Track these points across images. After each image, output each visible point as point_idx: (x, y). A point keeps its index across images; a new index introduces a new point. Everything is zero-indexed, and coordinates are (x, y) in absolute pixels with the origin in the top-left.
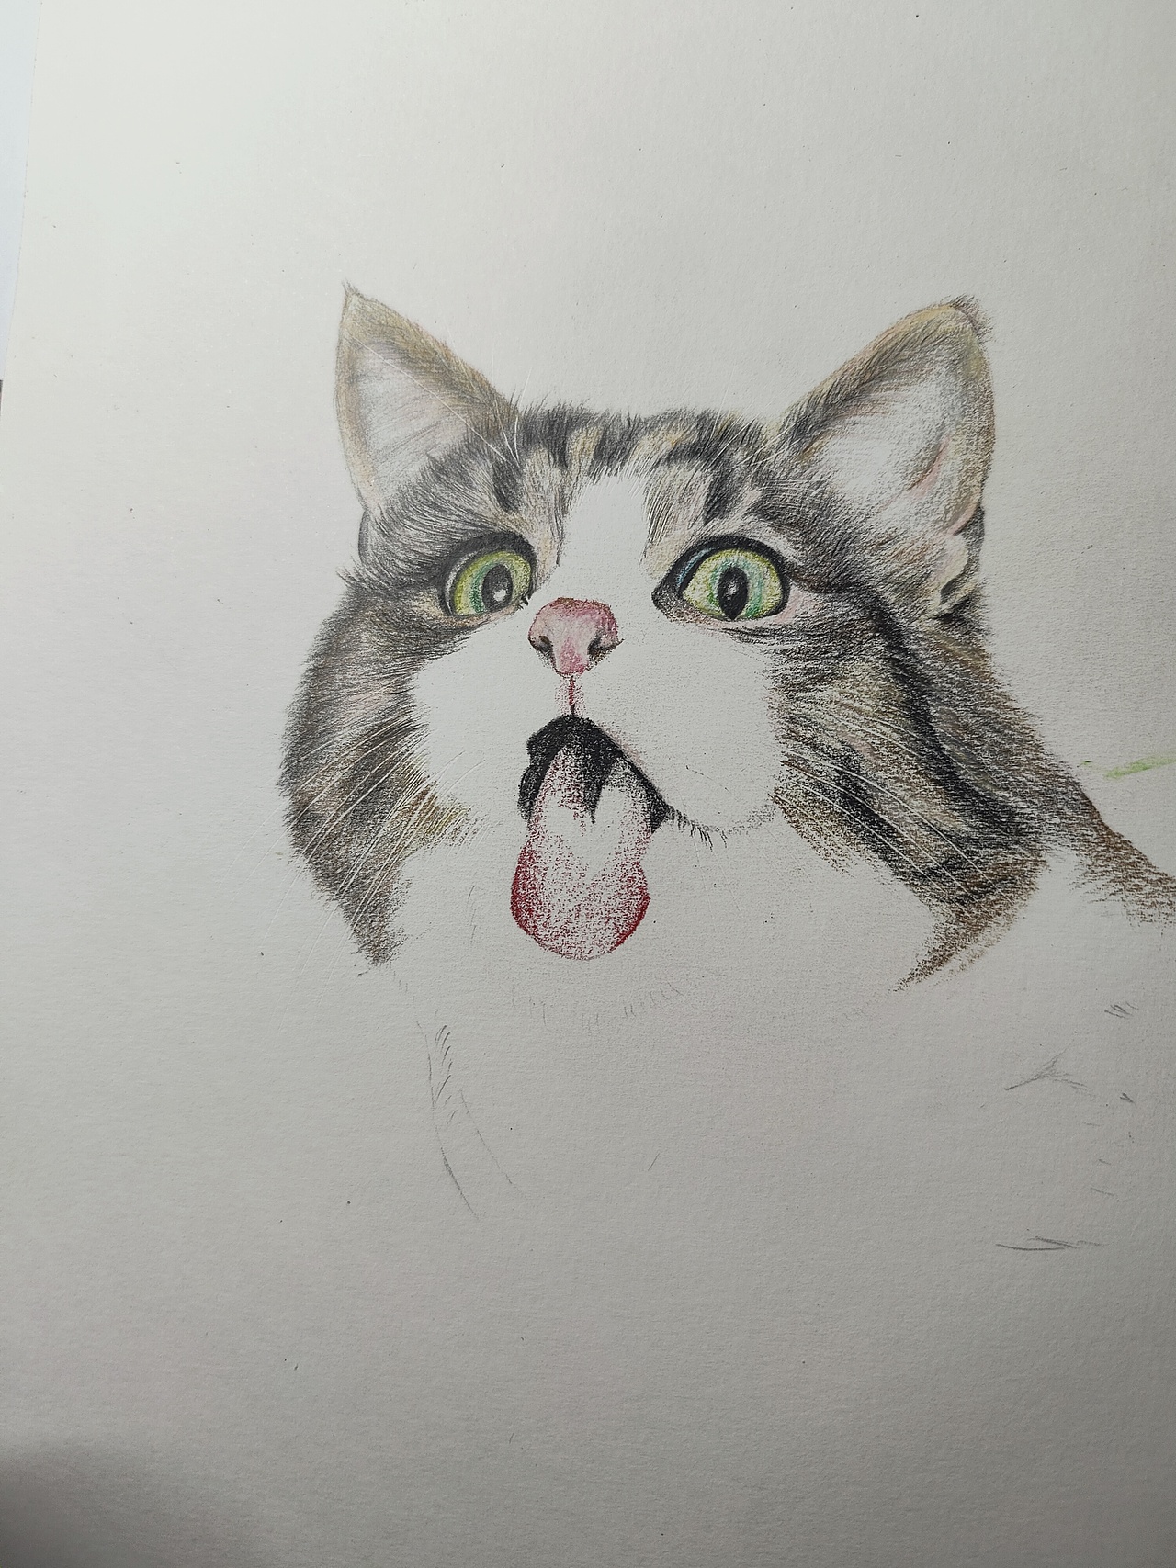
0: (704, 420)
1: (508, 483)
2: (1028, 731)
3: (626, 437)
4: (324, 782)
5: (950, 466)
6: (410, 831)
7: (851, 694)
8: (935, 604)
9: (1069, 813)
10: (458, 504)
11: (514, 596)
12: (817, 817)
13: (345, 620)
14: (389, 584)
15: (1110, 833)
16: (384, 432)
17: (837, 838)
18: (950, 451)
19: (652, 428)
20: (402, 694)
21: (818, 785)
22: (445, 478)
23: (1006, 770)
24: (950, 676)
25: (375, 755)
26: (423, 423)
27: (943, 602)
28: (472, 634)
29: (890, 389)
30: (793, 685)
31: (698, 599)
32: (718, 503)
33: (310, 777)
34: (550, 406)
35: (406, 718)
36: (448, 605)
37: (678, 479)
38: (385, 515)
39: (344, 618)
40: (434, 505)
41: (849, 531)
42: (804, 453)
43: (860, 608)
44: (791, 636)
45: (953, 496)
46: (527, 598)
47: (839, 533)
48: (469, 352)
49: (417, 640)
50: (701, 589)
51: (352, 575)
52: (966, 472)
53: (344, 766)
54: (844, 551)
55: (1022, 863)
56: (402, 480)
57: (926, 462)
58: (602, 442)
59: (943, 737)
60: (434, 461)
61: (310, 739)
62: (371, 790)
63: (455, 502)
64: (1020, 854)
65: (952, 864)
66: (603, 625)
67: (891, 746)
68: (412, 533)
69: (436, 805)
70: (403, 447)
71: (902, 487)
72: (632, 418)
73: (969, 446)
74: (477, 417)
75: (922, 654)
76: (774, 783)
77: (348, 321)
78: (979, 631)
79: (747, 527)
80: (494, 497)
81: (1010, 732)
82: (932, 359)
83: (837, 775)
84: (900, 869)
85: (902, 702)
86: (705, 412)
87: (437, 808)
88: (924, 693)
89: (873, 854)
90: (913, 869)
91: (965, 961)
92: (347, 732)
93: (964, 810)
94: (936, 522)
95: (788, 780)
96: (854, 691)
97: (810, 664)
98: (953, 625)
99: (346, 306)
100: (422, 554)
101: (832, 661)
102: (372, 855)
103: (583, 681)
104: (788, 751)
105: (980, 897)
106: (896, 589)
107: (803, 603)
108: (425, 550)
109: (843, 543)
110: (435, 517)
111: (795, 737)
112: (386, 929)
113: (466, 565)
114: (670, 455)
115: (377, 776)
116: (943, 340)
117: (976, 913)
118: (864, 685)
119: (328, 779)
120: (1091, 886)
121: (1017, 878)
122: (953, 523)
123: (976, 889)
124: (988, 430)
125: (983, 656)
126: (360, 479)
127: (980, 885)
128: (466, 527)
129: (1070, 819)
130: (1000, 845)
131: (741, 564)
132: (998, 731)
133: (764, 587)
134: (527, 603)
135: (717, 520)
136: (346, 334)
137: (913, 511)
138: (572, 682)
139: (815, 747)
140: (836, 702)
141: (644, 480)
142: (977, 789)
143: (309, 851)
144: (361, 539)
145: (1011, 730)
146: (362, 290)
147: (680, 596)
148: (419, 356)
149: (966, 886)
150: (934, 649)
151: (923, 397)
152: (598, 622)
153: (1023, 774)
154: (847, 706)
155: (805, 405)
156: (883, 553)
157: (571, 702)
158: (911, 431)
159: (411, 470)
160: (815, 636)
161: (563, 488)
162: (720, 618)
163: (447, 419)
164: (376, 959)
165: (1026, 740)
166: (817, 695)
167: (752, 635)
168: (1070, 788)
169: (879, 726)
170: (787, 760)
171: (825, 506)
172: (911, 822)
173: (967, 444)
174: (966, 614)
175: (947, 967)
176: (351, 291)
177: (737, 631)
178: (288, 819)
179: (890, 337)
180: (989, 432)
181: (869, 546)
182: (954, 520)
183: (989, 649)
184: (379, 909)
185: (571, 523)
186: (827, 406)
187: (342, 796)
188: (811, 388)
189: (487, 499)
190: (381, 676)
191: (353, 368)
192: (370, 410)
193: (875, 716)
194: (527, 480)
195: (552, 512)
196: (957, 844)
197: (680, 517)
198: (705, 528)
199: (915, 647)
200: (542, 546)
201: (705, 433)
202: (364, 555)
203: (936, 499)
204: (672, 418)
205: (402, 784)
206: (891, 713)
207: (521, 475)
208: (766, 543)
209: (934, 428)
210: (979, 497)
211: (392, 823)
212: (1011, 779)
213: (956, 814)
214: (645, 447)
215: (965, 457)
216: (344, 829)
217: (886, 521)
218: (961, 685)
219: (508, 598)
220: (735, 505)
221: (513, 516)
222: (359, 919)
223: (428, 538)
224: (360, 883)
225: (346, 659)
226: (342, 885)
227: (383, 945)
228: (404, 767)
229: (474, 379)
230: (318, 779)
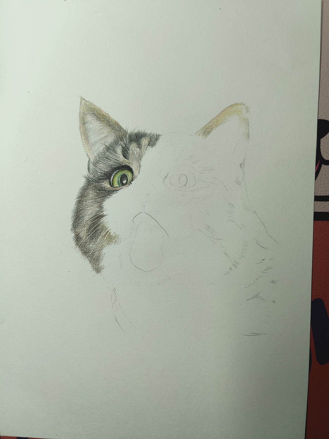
1: (126, 152)
3: (156, 140)
6: (104, 241)
10: (113, 157)
11: (128, 182)
14: (96, 179)
16: (93, 139)
20: (101, 207)
22: (109, 150)
25: (95, 223)
26: (103, 136)
28: (118, 192)
33: (79, 228)
34: (136, 131)
35: (102, 213)
36: (112, 184)
38: (94, 160)
39: (85, 188)
40: (107, 158)
46: (131, 182)
48: (115, 116)
49: (104, 193)
51: (87, 176)
53: (87, 225)
56: (98, 151)
58: (150, 141)
60: (107, 146)
61: (78, 219)
62: (94, 231)
68: (102, 165)
70: (98, 142)
72: (157, 134)
74: (117, 134)
77: (82, 107)
87: (111, 236)
92: (87, 217)
99: (81, 103)
100: (104, 171)
102: (95, 247)
110: (107, 161)
112: (100, 265)
113: (116, 174)
115: (96, 228)
119: (83, 229)
126: (87, 151)
128: (115, 164)
134: (131, 184)
136: (82, 111)
143: (80, 246)
144: (88, 167)
146: (85, 98)
148: (101, 117)
159: (101, 148)
161: (140, 153)
162: (180, 187)
163: (109, 134)
164: (97, 272)
176: (82, 99)
178: (74, 239)
184: (98, 260)
185: (142, 163)
187: (87, 233)
189: (121, 156)
190: (95, 202)
191: (84, 120)
192: (89, 132)
194: (131, 151)
195: (137, 160)
200: (135, 169)
202: (89, 171)
205: (102, 230)
207: (129, 150)
210: (245, 156)
211: (100, 239)
216: (88, 241)
221: (128, 161)
222: (93, 263)
223: (105, 167)
224: (93, 254)
225: (86, 198)
226: (88, 255)
227: (99, 269)
228: (102, 225)
229: (116, 124)
230: (81, 229)
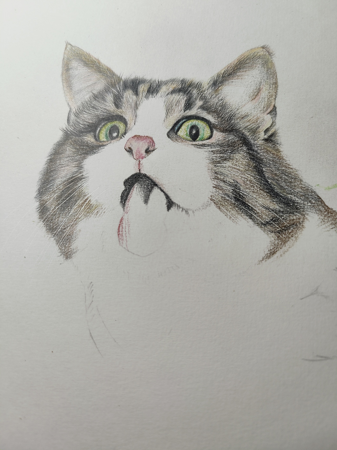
0: (183, 81)
1: (119, 100)
2: (297, 175)
3: (158, 86)
4: (51, 197)
5: (264, 94)
6: (81, 213)
7: (236, 164)
8: (262, 135)
9: (314, 202)
10: (102, 107)
11: (120, 135)
12: (226, 205)
13: (62, 143)
14: (77, 132)
15: (328, 208)
16: (77, 85)
17: (234, 212)
18: (264, 90)
19: (166, 84)
20: (80, 167)
21: (226, 194)
22: (97, 99)
23: (291, 188)
24: (269, 158)
25: (70, 187)
26: (90, 83)
27: (265, 135)
28: (105, 147)
29: (243, 72)
30: (216, 162)
31: (182, 135)
32: (188, 105)
33: (46, 195)
34: (133, 77)
35: (81, 174)
36: (97, 138)
37: (175, 99)
38: (77, 111)
39: (61, 143)
40: (93, 107)
41: (232, 114)
42: (216, 91)
43: (237, 137)
44: (214, 146)
45: (266, 103)
46: (124, 135)
47: (229, 114)
48: (106, 61)
49: (86, 149)
50: (184, 131)
51: (65, 129)
52: (270, 95)
53: (58, 191)
54: (231, 120)
55: (299, 219)
56: (83, 100)
57: (256, 93)
58: (150, 88)
59: (268, 178)
60: (94, 94)
61: (47, 182)
62: (68, 199)
63: (101, 106)
64: (298, 216)
65: (275, 220)
66: (150, 143)
67: (251, 181)
68: (86, 116)
69: (91, 203)
70: (84, 90)
71: (249, 100)
72: (160, 81)
73: (270, 88)
74: (108, 81)
75: (259, 151)
76: (211, 194)
77: (67, 52)
78: (278, 144)
79: (198, 113)
80: (113, 105)
81: (291, 176)
82: (256, 63)
83: (232, 191)
84: (256, 222)
85: (254, 167)
86: (183, 79)
87: (91, 205)
88: (261, 163)
89: (247, 217)
90: (261, 222)
91: (282, 253)
92: (60, 180)
93: (277, 201)
94: (261, 111)
95: (215, 193)
96: (237, 163)
97: (221, 155)
98: (269, 142)
99: (66, 48)
100: (89, 122)
101: (229, 154)
102: (67, 221)
103: (143, 161)
104: (215, 183)
105: (285, 231)
106: (249, 131)
107: (218, 136)
108: (90, 121)
109: (230, 117)
110: (94, 111)
111: (218, 179)
112: (71, 247)
113: (104, 125)
114: (172, 92)
115: (70, 194)
116: (259, 57)
117: (284, 236)
118: (240, 161)
119: (53, 195)
120: (324, 226)
121: (298, 224)
122: (266, 111)
123: (284, 228)
124: (276, 83)
125: (280, 152)
126: (69, 100)
127: (285, 227)
128: (104, 114)
129: (314, 204)
130: (290, 213)
131: (197, 124)
132: (287, 175)
133: (204, 131)
134: (124, 137)
135: (188, 111)
136: (66, 56)
137: (253, 107)
138: (139, 162)
139: (224, 182)
140: (231, 167)
141: (164, 99)
142: (281, 194)
143: (44, 220)
144: (68, 118)
145: (291, 175)
146: (71, 43)
147: (176, 134)
148: (90, 63)
149: (280, 227)
150: (263, 149)
151: (254, 74)
152: (148, 143)
153: (297, 189)
154: (234, 168)
155: (216, 77)
156: (244, 120)
157: (139, 168)
158: (251, 84)
159: (86, 97)
160: (222, 146)
161: (137, 102)
162: (190, 141)
163: (98, 82)
164: (67, 258)
165: (296, 178)
166: (224, 165)
167: (201, 146)
168: (313, 193)
169: (246, 174)
170: (215, 186)
171: (224, 106)
172: (259, 206)
173: (269, 87)
174: (273, 138)
175: (275, 256)
176: (68, 44)
177: (196, 145)
178: (38, 210)
179: (243, 57)
180: (276, 84)
181: (239, 118)
182: (267, 110)
183: (281, 150)
184: (68, 240)
185: (139, 112)
186: (223, 77)
187: (57, 201)
188: (218, 72)
189: (111, 105)
190: (73, 161)
191: (68, 66)
192: (73, 79)
193: (244, 171)
194: (125, 99)
195: (133, 109)
196: (276, 213)
197: (176, 110)
198: (184, 113)
199: (256, 149)
200: (129, 119)
201: (184, 85)
202: (69, 123)
203: (260, 104)
204: (173, 81)
205: (79, 196)
206: (250, 170)
207: (123, 98)
208: (205, 117)
209: (258, 83)
210: (274, 103)
211: (75, 210)
212: (293, 191)
213: (275, 203)
214: (164, 89)
215: (269, 91)
216: (57, 213)
217: (243, 111)
218: (273, 161)
219: (117, 136)
220: (194, 106)
221: (120, 110)
222: (61, 244)
223: (91, 117)
224: (62, 231)
225: (61, 156)
226: (56, 232)
227: (69, 253)
228: (80, 191)
229: (108, 70)
230: (49, 196)
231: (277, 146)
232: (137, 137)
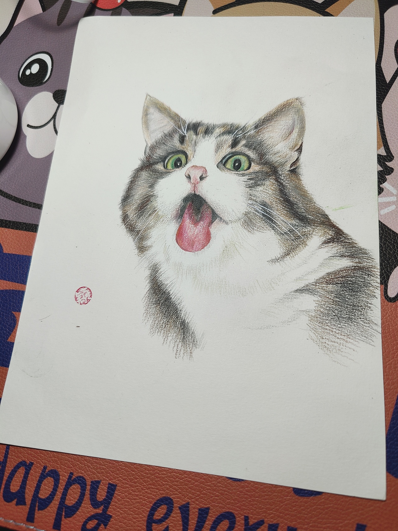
0: (232, 125)
1: (183, 139)
2: (312, 199)
3: (212, 129)
5: (294, 136)
6: (151, 220)
8: (289, 168)
10: (170, 143)
11: (182, 165)
12: (256, 219)
16: (153, 127)
17: (261, 224)
18: (294, 132)
19: (219, 127)
20: (152, 187)
21: (256, 211)
22: (167, 137)
25: (144, 202)
26: (163, 125)
27: (291, 167)
28: (171, 174)
29: (279, 118)
30: (251, 187)
32: (234, 144)
34: (194, 121)
35: (153, 193)
36: (165, 167)
37: (225, 138)
38: (152, 146)
40: (164, 144)
41: (267, 150)
42: (257, 133)
43: (269, 168)
44: (251, 175)
45: (294, 143)
46: (185, 165)
48: (175, 109)
49: (157, 175)
50: (230, 165)
51: (143, 160)
53: (136, 204)
54: (266, 155)
55: (309, 231)
56: (157, 138)
57: (288, 135)
58: (206, 130)
60: (165, 134)
62: (142, 210)
64: (309, 229)
65: (291, 231)
66: (204, 172)
67: (276, 202)
70: (157, 130)
71: (281, 140)
72: (214, 124)
74: (176, 124)
77: (147, 102)
79: (241, 150)
80: (179, 142)
82: (290, 111)
83: (262, 208)
84: (277, 232)
85: (279, 191)
86: (232, 123)
87: (159, 215)
89: (270, 228)
90: (280, 232)
92: (138, 196)
93: (294, 218)
94: (290, 149)
95: (249, 210)
96: (267, 189)
98: (293, 173)
99: (146, 98)
101: (262, 181)
102: (141, 226)
103: (197, 185)
104: (249, 203)
107: (255, 167)
108: (161, 154)
110: (164, 146)
111: (251, 199)
113: (171, 158)
114: (223, 133)
116: (293, 106)
117: (297, 243)
118: (269, 187)
119: (132, 207)
121: (308, 235)
122: (294, 149)
126: (146, 137)
127: (298, 236)
128: (171, 149)
130: (303, 227)
131: (240, 158)
133: (245, 164)
134: (185, 167)
135: (234, 148)
136: (146, 104)
137: (284, 146)
138: (195, 185)
139: (256, 202)
140: (262, 191)
141: (216, 138)
143: (125, 224)
144: (145, 151)
145: (308, 198)
146: (150, 95)
147: (224, 165)
148: (163, 110)
149: (294, 236)
150: (288, 179)
152: (202, 171)
154: (265, 192)
155: (257, 122)
156: (276, 156)
157: (194, 190)
158: (284, 128)
159: (159, 135)
161: (196, 140)
162: (233, 171)
163: (169, 124)
165: (311, 201)
166: (257, 189)
167: (241, 175)
168: (323, 213)
169: (273, 197)
170: (249, 205)
171: (261, 145)
172: (280, 221)
173: (298, 131)
174: (296, 171)
175: (288, 257)
176: (148, 95)
177: (238, 174)
178: (121, 217)
180: (304, 128)
181: (272, 154)
183: (302, 179)
184: (142, 239)
185: (197, 148)
186: (263, 122)
187: (135, 211)
188: (259, 118)
189: (177, 142)
190: (147, 183)
191: (147, 112)
192: (150, 122)
193: (272, 195)
194: (187, 138)
195: (193, 145)
196: (293, 226)
197: (225, 147)
198: (231, 150)
199: (283, 178)
200: (190, 153)
202: (146, 155)
203: (290, 143)
204: (224, 125)
205: (151, 208)
206: (276, 194)
208: (246, 153)
209: (290, 127)
210: (301, 143)
213: (292, 219)
214: (218, 131)
215: (298, 134)
216: (135, 219)
217: (276, 149)
218: (295, 187)
219: (180, 166)
220: (239, 145)
221: (183, 146)
222: (136, 241)
223: (162, 151)
225: (139, 179)
226: (133, 233)
229: (176, 115)
230: (129, 207)
231: (299, 177)
232: (195, 167)
